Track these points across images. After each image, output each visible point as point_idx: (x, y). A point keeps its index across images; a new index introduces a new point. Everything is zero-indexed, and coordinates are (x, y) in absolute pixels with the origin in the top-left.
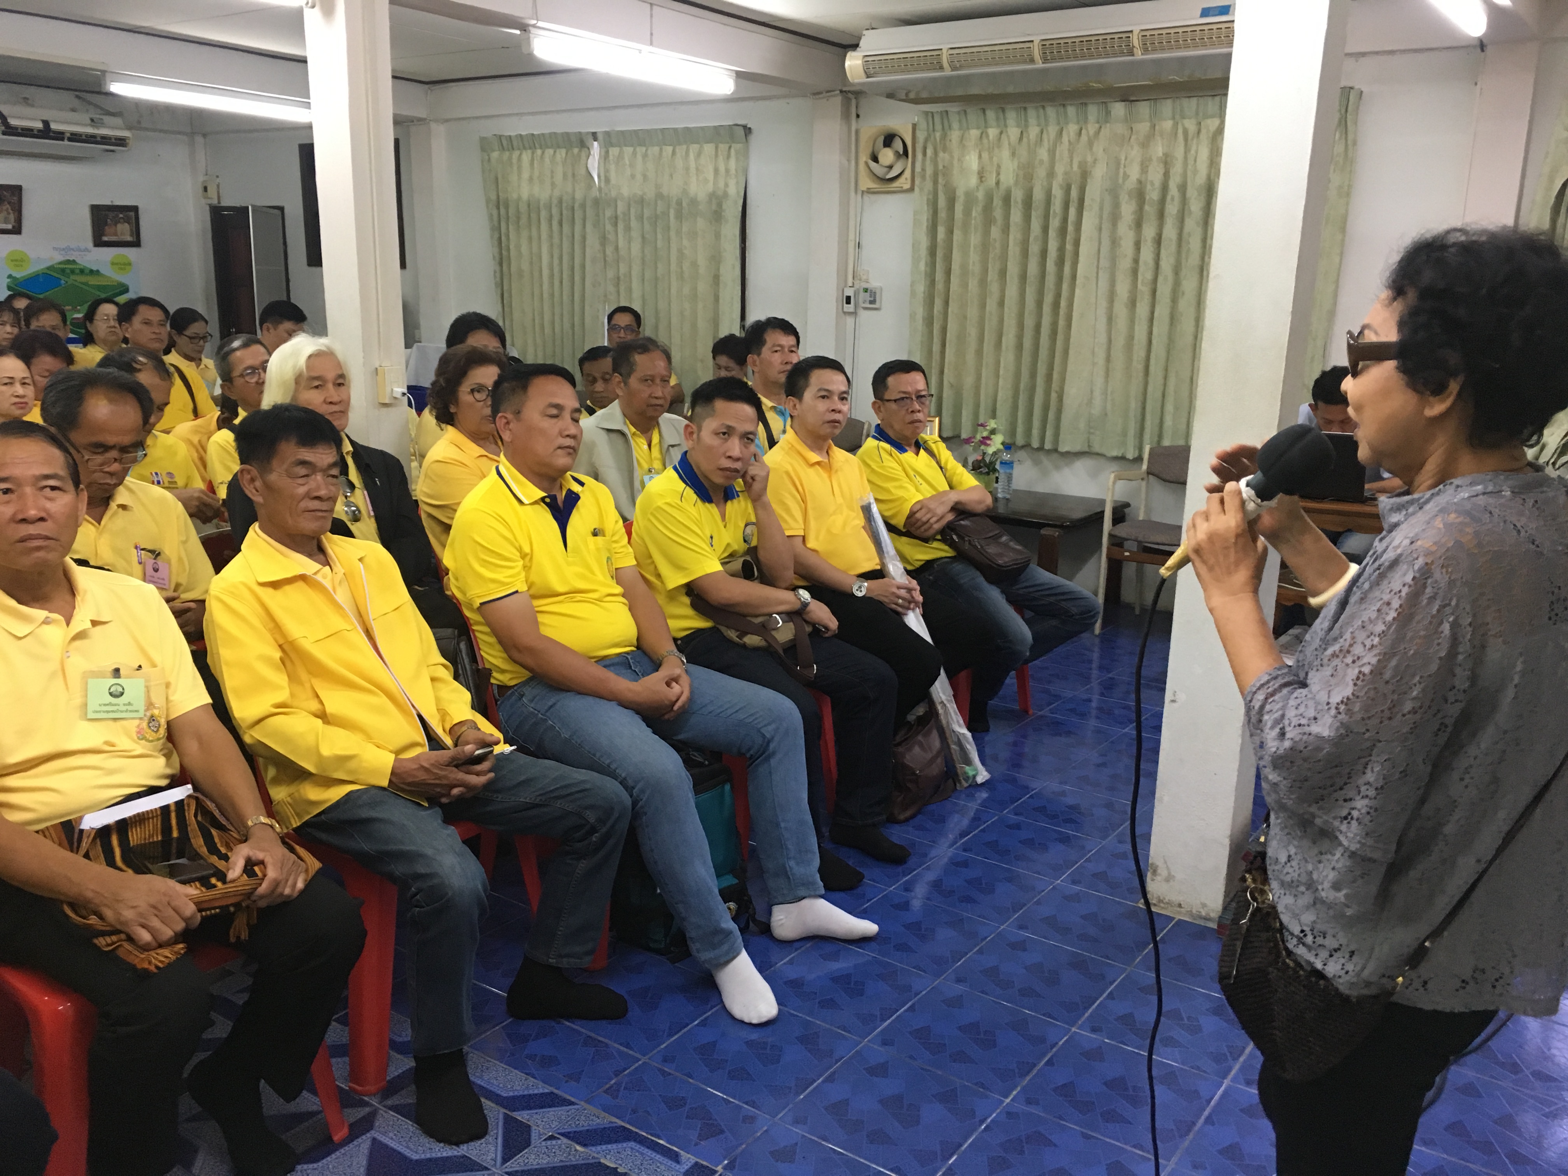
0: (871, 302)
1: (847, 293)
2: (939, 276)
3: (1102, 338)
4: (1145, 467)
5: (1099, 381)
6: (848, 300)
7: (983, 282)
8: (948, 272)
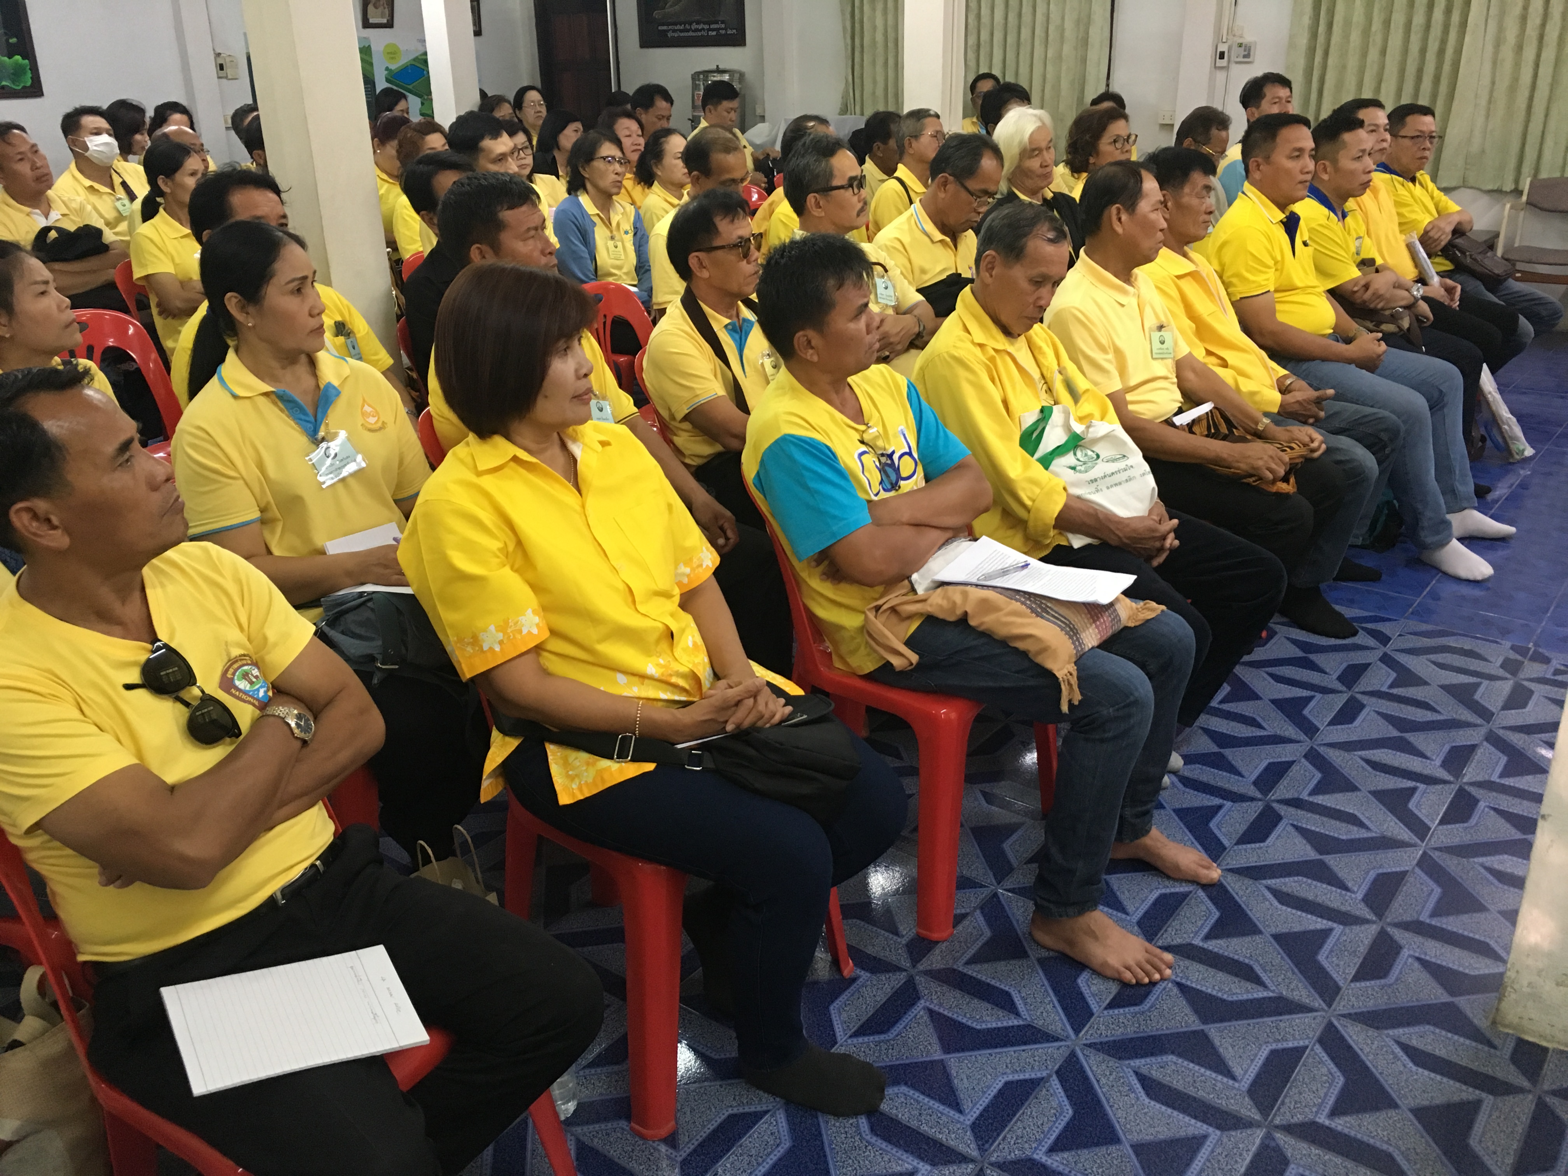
0: (1245, 56)
1: (1220, 49)
2: (1322, 28)
3: (1486, 81)
4: (1524, 198)
5: (1480, 121)
6: (1222, 55)
7: (1366, 32)
8: (1330, 25)
